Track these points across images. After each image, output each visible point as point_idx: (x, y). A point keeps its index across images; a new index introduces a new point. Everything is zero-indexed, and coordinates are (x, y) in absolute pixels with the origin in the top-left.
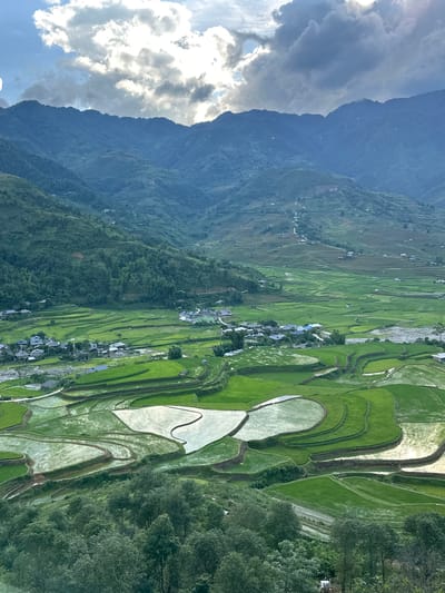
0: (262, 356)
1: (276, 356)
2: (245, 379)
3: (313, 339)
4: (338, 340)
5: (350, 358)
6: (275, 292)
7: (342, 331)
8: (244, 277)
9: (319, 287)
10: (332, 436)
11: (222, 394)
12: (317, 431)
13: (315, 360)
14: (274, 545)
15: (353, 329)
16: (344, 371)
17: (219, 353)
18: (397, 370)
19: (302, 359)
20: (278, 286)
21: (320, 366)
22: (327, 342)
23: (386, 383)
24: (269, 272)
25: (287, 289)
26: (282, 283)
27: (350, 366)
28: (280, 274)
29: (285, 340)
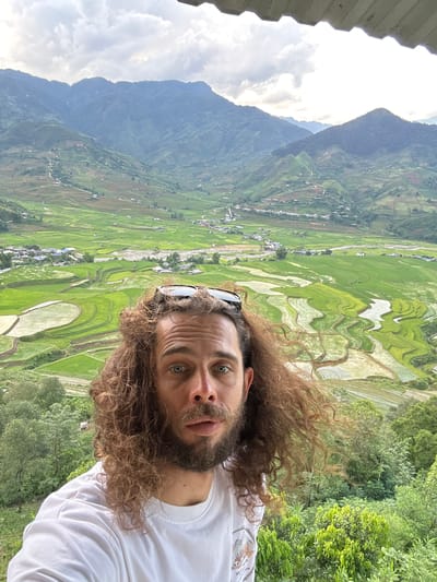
0: (28, 273)
1: (39, 272)
2: (14, 291)
3: (69, 259)
4: (89, 259)
5: (98, 272)
6: (36, 223)
7: (91, 253)
8: (8, 209)
9: (73, 221)
10: (86, 327)
12: (75, 324)
13: (72, 275)
14: (47, 407)
15: (99, 251)
16: (94, 281)
18: (131, 279)
19: (61, 275)
20: (38, 218)
21: (76, 278)
22: (80, 261)
23: (123, 288)
24: (30, 206)
25: (46, 220)
26: (42, 216)
27: (97, 278)
28: (40, 209)
29: (47, 260)
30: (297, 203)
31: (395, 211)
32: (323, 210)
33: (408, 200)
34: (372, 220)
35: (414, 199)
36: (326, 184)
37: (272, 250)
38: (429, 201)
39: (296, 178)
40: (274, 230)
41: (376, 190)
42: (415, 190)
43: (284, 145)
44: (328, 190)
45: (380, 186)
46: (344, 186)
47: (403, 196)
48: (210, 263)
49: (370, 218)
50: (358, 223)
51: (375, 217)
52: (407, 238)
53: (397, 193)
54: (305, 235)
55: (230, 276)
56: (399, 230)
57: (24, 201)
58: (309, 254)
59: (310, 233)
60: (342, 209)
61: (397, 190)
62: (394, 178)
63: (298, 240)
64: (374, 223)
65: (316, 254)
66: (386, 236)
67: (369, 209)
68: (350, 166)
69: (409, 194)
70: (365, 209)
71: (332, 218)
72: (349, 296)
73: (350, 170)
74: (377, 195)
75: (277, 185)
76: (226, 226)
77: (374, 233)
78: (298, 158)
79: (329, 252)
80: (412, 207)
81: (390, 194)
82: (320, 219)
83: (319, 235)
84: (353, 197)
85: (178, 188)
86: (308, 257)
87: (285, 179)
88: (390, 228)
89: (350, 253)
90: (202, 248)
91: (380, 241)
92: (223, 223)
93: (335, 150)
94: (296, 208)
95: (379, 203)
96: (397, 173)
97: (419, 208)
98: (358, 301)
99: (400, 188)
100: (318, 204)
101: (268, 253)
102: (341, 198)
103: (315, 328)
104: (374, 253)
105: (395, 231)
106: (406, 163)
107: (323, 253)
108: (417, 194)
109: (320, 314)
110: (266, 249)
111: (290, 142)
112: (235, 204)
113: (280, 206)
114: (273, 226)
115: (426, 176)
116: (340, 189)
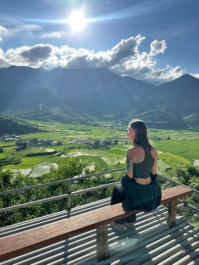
0: (34, 150)
2: (29, 158)
3: (51, 144)
4: (59, 144)
5: (64, 149)
6: (36, 130)
7: (61, 141)
8: (23, 124)
9: (51, 128)
11: (21, 164)
13: (54, 150)
15: (63, 140)
16: (63, 153)
17: (18, 150)
18: (79, 152)
19: (49, 150)
20: (36, 127)
21: (55, 152)
22: (56, 144)
23: (76, 156)
24: (32, 122)
25: (40, 128)
27: (64, 151)
28: (36, 123)
29: (41, 145)
48: (114, 144)
49: (187, 123)
55: (124, 150)
57: (29, 120)
59: (159, 130)
63: (153, 133)
64: (188, 125)
65: (163, 139)
70: (184, 119)
72: (182, 158)
76: (119, 128)
79: (169, 138)
83: (163, 131)
92: (117, 126)
94: (150, 119)
95: (190, 116)
98: (186, 160)
100: (161, 117)
103: (168, 173)
107: (166, 139)
109: (169, 167)
112: (122, 118)
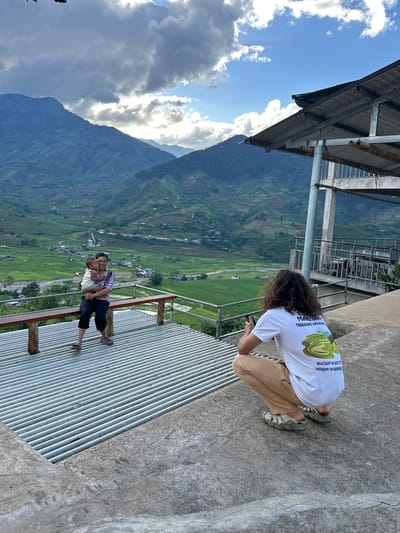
30: (166, 228)
31: (263, 235)
32: (194, 235)
33: (273, 224)
34: (242, 244)
35: (279, 223)
36: (194, 208)
37: (144, 276)
38: (293, 225)
39: (162, 202)
40: (144, 256)
41: (243, 215)
42: (279, 215)
43: (147, 168)
44: (197, 214)
45: (246, 210)
46: (212, 210)
47: (268, 220)
49: (240, 242)
50: (229, 247)
51: (245, 241)
52: (276, 261)
53: (263, 217)
54: (178, 260)
56: (268, 254)
58: (184, 279)
59: (183, 258)
60: (212, 234)
61: (263, 215)
62: (260, 203)
63: (171, 266)
64: (243, 247)
65: (192, 279)
66: (257, 260)
67: (238, 233)
68: (216, 191)
69: (275, 219)
70: (233, 233)
71: (203, 242)
73: (216, 195)
74: (244, 220)
75: (144, 208)
76: (90, 253)
77: (245, 257)
78: (163, 181)
79: (204, 277)
80: (278, 231)
81: (257, 218)
82: (191, 244)
83: (192, 260)
84: (221, 221)
85: (28, 211)
86: (184, 282)
87: (151, 202)
88: (260, 252)
89: (226, 277)
90: (63, 277)
91: (252, 265)
92: (86, 249)
93: (200, 175)
94: (165, 232)
95: (246, 227)
96: (260, 198)
97: (285, 232)
99: (265, 212)
100: (187, 228)
101: (140, 280)
102: (210, 223)
104: (248, 276)
105: (265, 254)
106: (268, 188)
107: (199, 278)
108: (282, 218)
110: (139, 276)
111: (153, 164)
112: (98, 229)
113: (148, 230)
114: (142, 251)
115: (288, 201)
116: (209, 213)
